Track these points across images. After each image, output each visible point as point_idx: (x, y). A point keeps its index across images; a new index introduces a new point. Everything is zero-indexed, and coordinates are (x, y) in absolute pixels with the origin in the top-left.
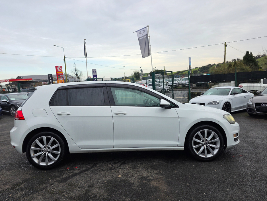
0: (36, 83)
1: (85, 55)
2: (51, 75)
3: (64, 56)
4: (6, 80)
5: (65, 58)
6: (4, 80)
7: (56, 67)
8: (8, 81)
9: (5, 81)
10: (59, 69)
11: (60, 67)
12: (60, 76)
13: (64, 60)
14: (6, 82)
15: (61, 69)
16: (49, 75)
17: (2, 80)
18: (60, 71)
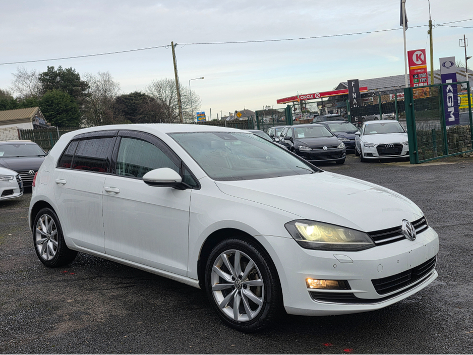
0: (374, 96)
1: (401, 23)
2: (357, 81)
3: (430, 22)
4: (314, 94)
5: (433, 27)
6: (311, 95)
7: (410, 54)
8: (317, 96)
9: (312, 97)
10: (418, 57)
11: (419, 53)
12: (418, 76)
13: (430, 32)
14: (314, 98)
15: (422, 57)
16: (350, 82)
17: (306, 95)
18: (420, 62)
